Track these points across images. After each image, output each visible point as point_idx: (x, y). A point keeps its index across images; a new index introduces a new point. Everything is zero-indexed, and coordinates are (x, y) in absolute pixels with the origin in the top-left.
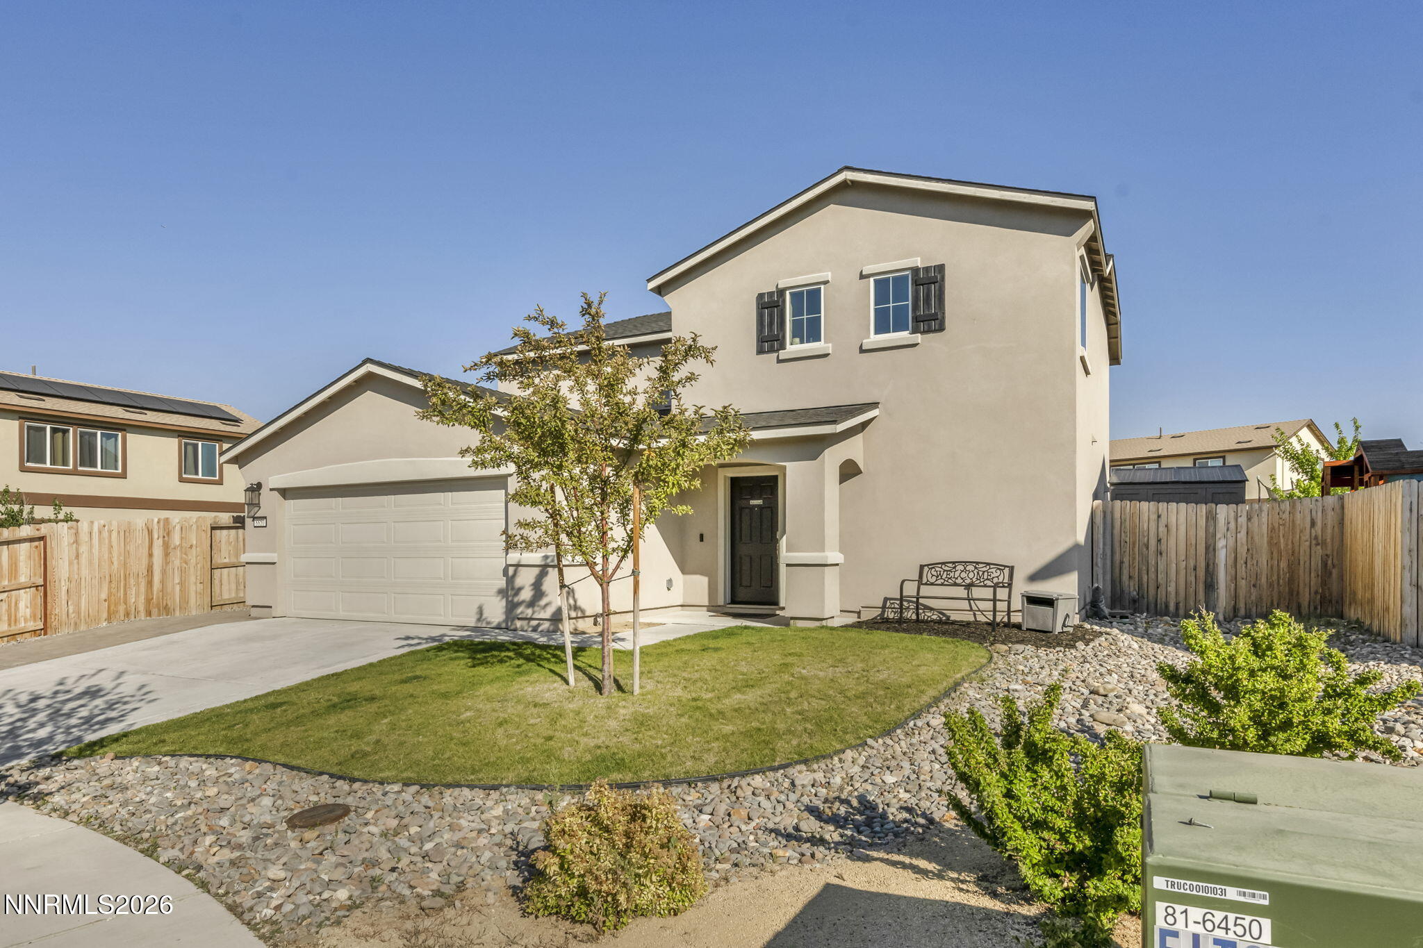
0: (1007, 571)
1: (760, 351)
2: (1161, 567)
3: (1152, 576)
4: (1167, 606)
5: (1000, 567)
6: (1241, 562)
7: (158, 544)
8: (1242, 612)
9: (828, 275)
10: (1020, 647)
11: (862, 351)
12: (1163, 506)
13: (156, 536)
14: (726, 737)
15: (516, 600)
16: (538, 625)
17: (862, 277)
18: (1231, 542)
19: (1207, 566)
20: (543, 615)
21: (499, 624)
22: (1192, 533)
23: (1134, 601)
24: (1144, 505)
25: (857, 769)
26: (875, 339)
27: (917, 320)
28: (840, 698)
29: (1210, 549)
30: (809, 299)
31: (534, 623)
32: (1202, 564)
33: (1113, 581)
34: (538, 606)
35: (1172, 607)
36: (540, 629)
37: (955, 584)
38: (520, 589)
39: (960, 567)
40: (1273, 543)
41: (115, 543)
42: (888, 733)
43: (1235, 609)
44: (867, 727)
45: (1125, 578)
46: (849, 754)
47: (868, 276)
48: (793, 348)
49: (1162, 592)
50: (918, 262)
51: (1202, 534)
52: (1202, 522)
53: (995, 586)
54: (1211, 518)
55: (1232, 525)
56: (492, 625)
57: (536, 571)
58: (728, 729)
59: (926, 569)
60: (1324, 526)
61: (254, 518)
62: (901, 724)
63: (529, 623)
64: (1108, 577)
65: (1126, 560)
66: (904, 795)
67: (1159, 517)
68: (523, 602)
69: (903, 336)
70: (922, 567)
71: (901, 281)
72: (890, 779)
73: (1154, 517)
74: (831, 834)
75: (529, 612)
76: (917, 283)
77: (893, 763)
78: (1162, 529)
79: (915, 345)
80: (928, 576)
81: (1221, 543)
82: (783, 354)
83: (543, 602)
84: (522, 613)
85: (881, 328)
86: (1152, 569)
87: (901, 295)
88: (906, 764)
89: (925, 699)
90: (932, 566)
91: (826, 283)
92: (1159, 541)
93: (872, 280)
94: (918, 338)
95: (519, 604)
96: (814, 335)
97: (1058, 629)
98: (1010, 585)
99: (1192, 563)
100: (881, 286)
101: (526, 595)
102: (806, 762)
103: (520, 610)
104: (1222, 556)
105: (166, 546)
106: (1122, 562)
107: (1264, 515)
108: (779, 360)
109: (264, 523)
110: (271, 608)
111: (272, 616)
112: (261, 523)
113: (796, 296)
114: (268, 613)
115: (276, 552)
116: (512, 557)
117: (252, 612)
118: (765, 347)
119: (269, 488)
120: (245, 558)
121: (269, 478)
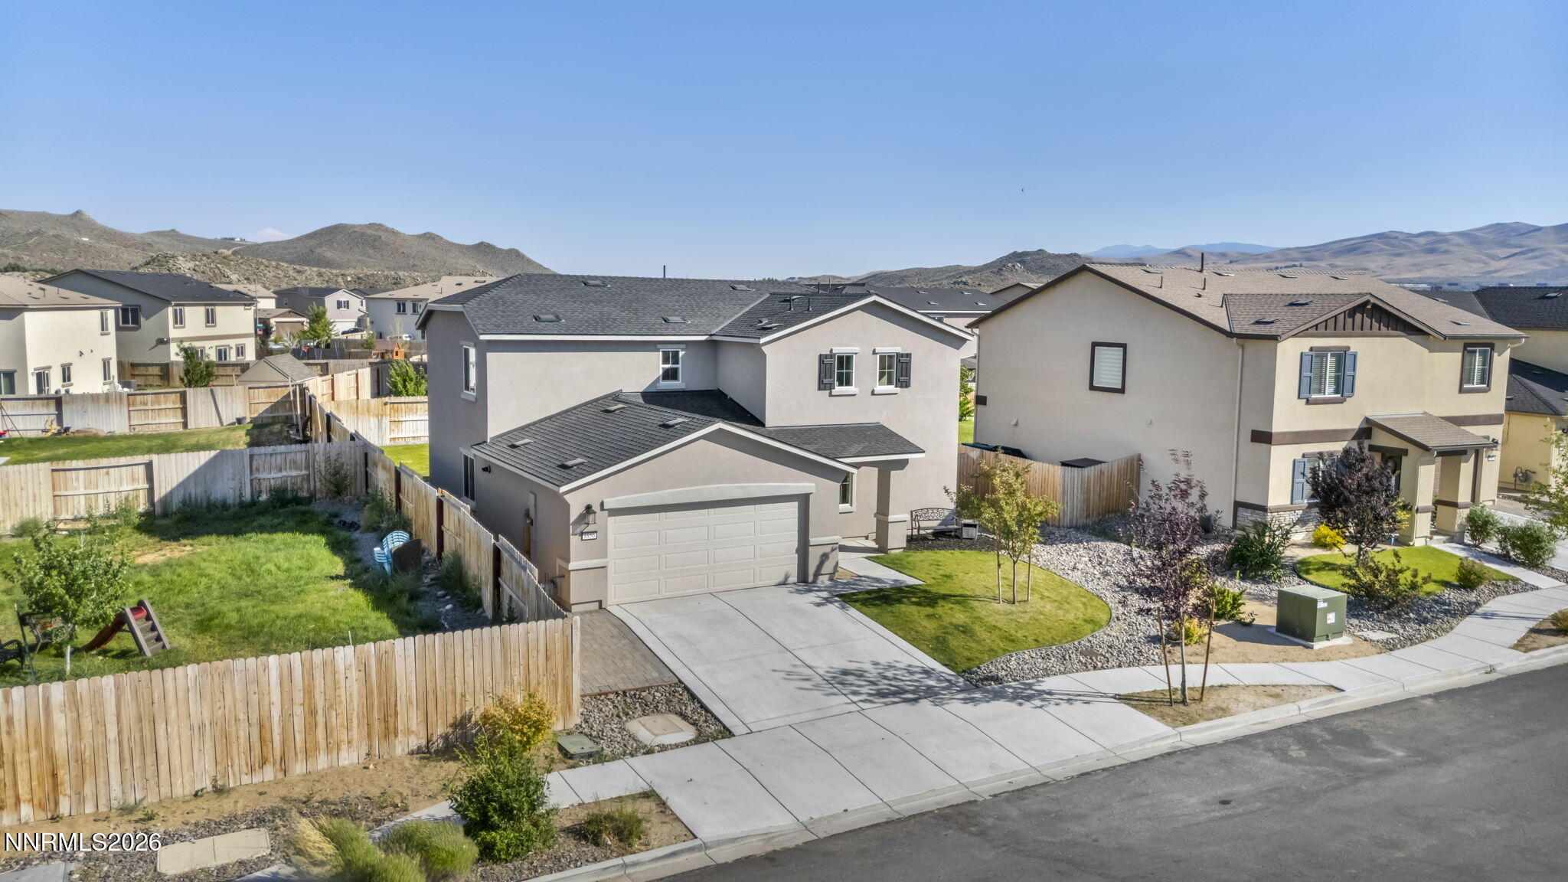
1: (820, 389)
5: (948, 510)
9: (857, 349)
11: (873, 393)
17: (874, 352)
21: (794, 582)
26: (879, 389)
27: (898, 380)
30: (845, 361)
37: (927, 520)
47: (877, 354)
48: (838, 389)
50: (898, 349)
59: (914, 513)
61: (582, 534)
69: (891, 388)
70: (912, 512)
71: (890, 357)
76: (898, 361)
79: (897, 393)
80: (915, 516)
82: (834, 392)
85: (882, 382)
90: (916, 511)
91: (857, 353)
93: (879, 356)
94: (899, 390)
96: (848, 383)
100: (882, 358)
108: (831, 395)
109: (594, 536)
110: (600, 602)
111: (600, 607)
112: (590, 537)
113: (841, 358)
114: (596, 606)
115: (606, 557)
116: (813, 540)
117: (574, 609)
118: (822, 386)
119: (602, 509)
120: (571, 566)
121: (605, 501)
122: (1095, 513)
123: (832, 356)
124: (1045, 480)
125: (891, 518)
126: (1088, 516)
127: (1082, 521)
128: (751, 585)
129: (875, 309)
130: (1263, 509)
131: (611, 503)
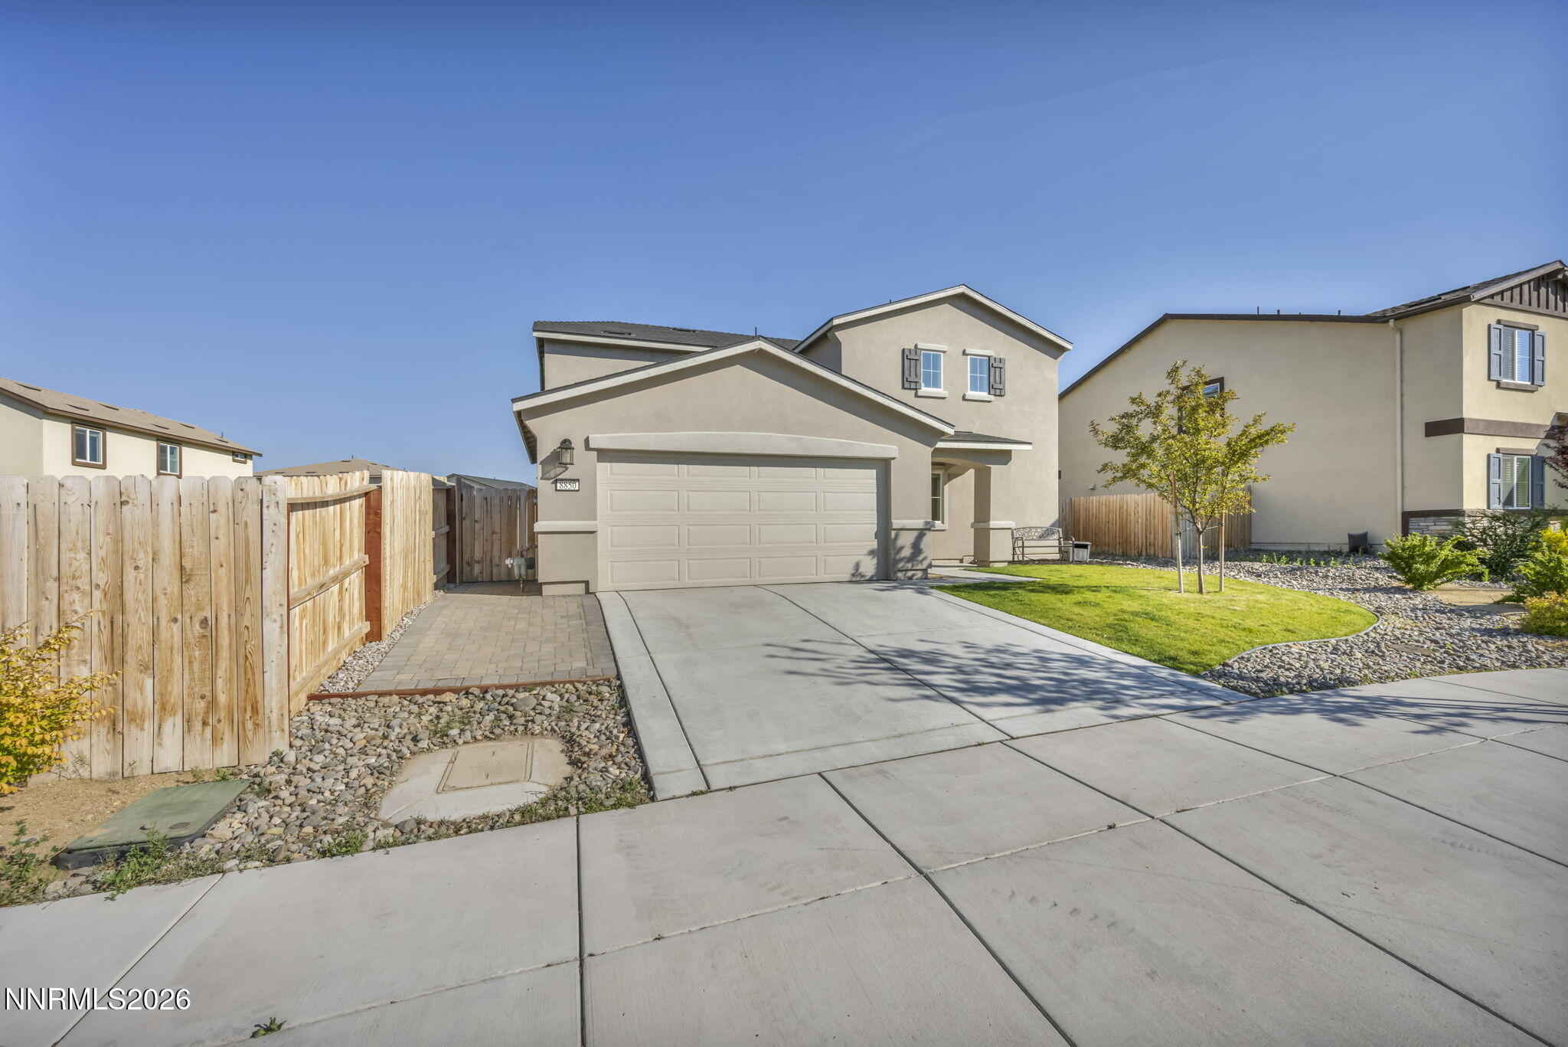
1: (905, 387)
5: (1053, 530)
9: (944, 347)
15: (897, 557)
16: (913, 575)
17: (964, 353)
20: (919, 567)
21: (872, 576)
26: (970, 394)
27: (990, 387)
30: (934, 358)
31: (910, 574)
34: (917, 561)
36: (915, 578)
37: (1033, 540)
38: (902, 548)
39: (1033, 530)
47: (967, 355)
48: (925, 390)
50: (991, 354)
56: (867, 578)
57: (916, 533)
63: (905, 574)
68: (904, 558)
69: (984, 396)
71: (982, 362)
75: (909, 565)
76: (989, 366)
79: (990, 402)
82: (921, 392)
83: (920, 558)
84: (902, 567)
85: (974, 388)
87: (982, 371)
90: (1017, 529)
91: (944, 352)
93: (969, 357)
94: (992, 398)
95: (901, 560)
96: (936, 384)
100: (973, 362)
101: (906, 552)
103: (900, 565)
108: (916, 396)
109: (576, 486)
110: (587, 583)
111: (587, 592)
112: (569, 487)
113: (927, 356)
114: (580, 589)
115: (595, 519)
116: (896, 523)
117: (547, 590)
118: (907, 385)
119: (588, 448)
120: (538, 527)
121: (591, 436)
123: (916, 351)
124: (1150, 512)
125: (993, 524)
128: (814, 578)
129: (962, 302)
130: (1460, 513)
131: (599, 440)
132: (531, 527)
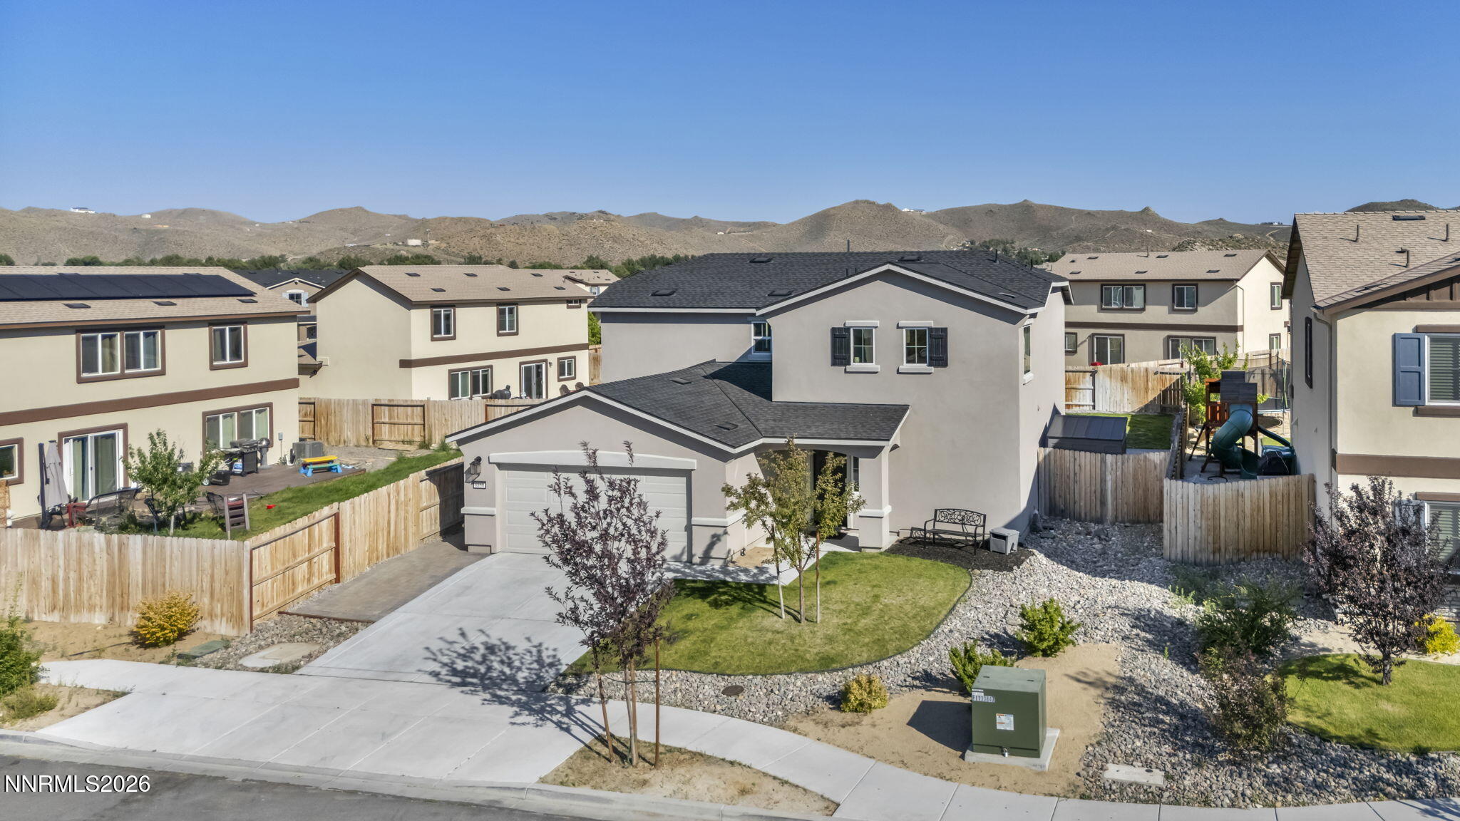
0: (982, 517)
1: (833, 364)
2: (1076, 491)
3: (1072, 496)
4: (1080, 515)
5: (979, 515)
6: (1119, 489)
7: (393, 502)
8: (1120, 519)
9: (876, 323)
10: (986, 571)
11: (898, 372)
12: (1077, 453)
13: (392, 497)
14: (867, 644)
17: (899, 327)
18: (1114, 476)
19: (1102, 490)
20: (719, 556)
22: (1093, 470)
23: (1062, 511)
24: (1067, 452)
25: (919, 655)
26: (906, 367)
27: (931, 358)
28: (906, 619)
29: (1103, 481)
30: (863, 336)
32: (1099, 490)
33: (1050, 498)
35: (1083, 515)
37: (955, 523)
39: (958, 513)
40: (1135, 478)
41: (371, 508)
42: (928, 636)
43: (1116, 517)
44: (920, 635)
45: (1057, 495)
46: (915, 649)
47: (902, 328)
48: (855, 366)
49: (1077, 505)
50: (931, 323)
51: (1098, 471)
52: (1099, 464)
53: (977, 526)
54: (1103, 461)
55: (1114, 467)
58: (867, 640)
59: (938, 512)
60: (1161, 471)
61: (473, 482)
62: (933, 632)
64: (1047, 496)
65: (1057, 485)
66: (937, 666)
67: (1075, 459)
69: (923, 367)
70: (936, 511)
71: (921, 332)
72: (931, 659)
73: (1072, 460)
74: (917, 683)
76: (931, 337)
77: (931, 652)
78: (1077, 467)
79: (930, 373)
80: (939, 517)
81: (1109, 478)
82: (849, 368)
85: (910, 360)
86: (1072, 492)
87: (922, 340)
88: (936, 652)
89: (942, 617)
90: (942, 510)
91: (876, 327)
92: (1075, 474)
93: (904, 330)
94: (932, 369)
96: (868, 359)
97: (1008, 552)
98: (984, 526)
99: (1093, 489)
100: (910, 333)
102: (900, 653)
104: (1109, 485)
105: (397, 502)
106: (1055, 487)
107: (1131, 461)
108: (846, 372)
109: (484, 486)
110: (491, 547)
111: (489, 552)
112: (480, 486)
113: (858, 333)
114: (485, 550)
115: (495, 507)
116: (697, 520)
117: (472, 550)
118: (835, 361)
119: (490, 463)
120: (463, 511)
121: (491, 455)
122: (1230, 549)
123: (848, 329)
126: (1216, 550)
127: (1203, 557)
129: (888, 277)
131: (497, 457)
132: (459, 510)
